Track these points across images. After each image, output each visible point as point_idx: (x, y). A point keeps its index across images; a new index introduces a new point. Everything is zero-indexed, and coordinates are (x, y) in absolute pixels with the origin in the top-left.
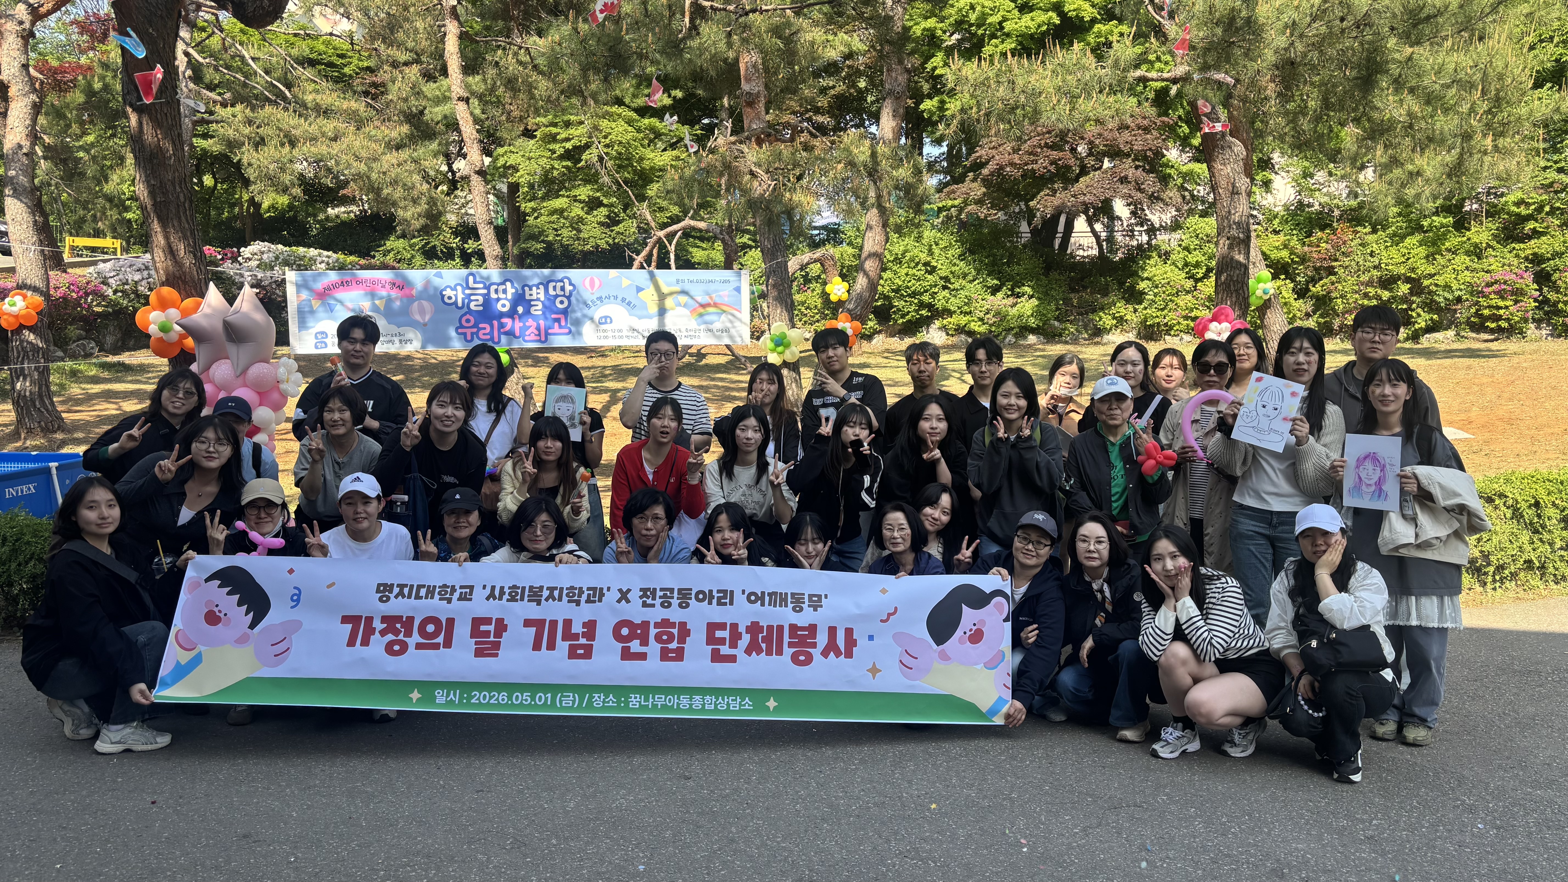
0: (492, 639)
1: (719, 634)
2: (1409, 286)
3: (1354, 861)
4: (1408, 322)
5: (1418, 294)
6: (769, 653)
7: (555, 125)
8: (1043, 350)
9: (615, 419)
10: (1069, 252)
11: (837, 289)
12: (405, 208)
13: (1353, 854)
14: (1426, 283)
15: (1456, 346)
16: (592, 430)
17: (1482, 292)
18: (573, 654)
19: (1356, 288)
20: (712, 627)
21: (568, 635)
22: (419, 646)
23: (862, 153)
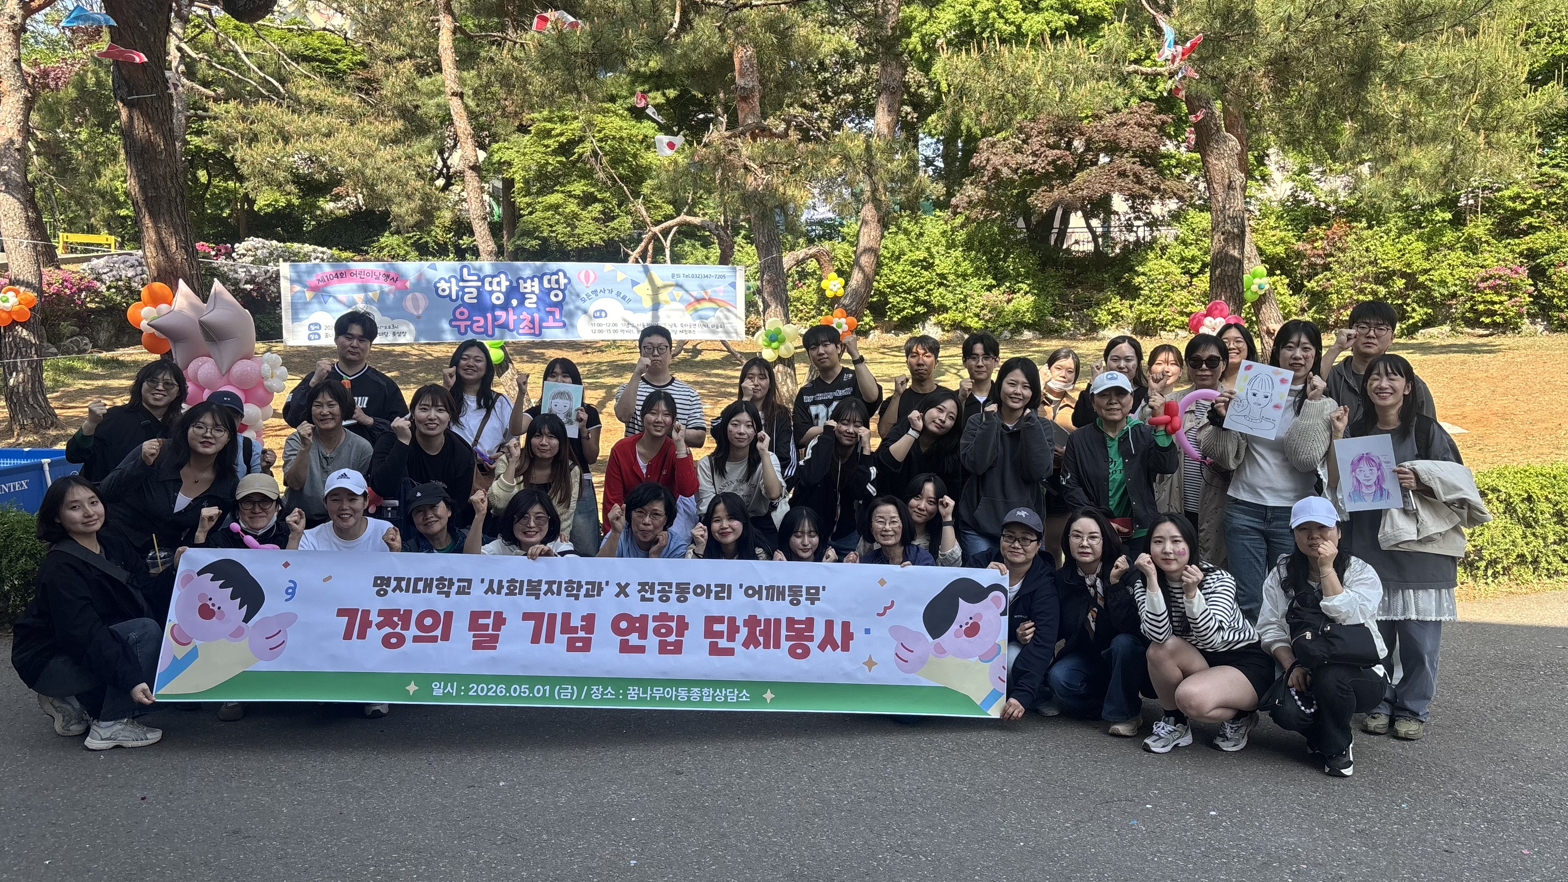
0: (490, 632)
1: (717, 627)
2: (1404, 281)
3: (1344, 854)
4: (1403, 317)
5: (1414, 289)
6: (767, 646)
7: (550, 120)
8: (1039, 346)
9: (610, 415)
10: (1065, 247)
11: (833, 285)
12: (400, 205)
13: (1344, 848)
14: (1421, 279)
15: (1450, 341)
16: (588, 426)
17: (1477, 287)
18: (571, 647)
19: (1351, 283)
20: (710, 621)
21: (567, 628)
22: (416, 639)
23: (856, 146)
